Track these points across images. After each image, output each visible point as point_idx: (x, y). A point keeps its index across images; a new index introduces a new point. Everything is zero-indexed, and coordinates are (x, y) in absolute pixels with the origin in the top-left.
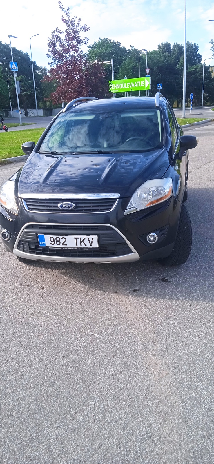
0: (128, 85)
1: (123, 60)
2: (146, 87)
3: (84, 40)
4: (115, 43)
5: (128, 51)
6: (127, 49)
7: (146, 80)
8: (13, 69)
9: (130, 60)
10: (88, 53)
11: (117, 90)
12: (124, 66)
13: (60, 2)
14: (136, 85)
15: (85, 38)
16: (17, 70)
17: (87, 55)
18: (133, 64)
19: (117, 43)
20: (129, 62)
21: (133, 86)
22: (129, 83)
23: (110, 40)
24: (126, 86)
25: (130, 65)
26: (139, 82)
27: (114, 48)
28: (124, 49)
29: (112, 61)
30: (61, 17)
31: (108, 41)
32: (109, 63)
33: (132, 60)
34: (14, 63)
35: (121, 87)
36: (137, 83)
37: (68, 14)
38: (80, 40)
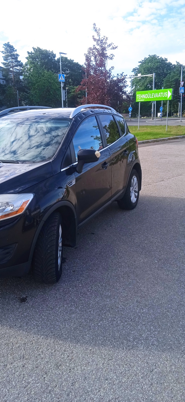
0: (152, 96)
1: (168, 73)
2: (168, 98)
3: (110, 56)
4: (163, 59)
5: (174, 66)
6: (173, 64)
7: (169, 91)
8: (61, 80)
9: (174, 74)
10: (138, 67)
11: (143, 99)
12: (168, 79)
13: (95, 24)
14: (160, 96)
15: (111, 54)
16: (64, 81)
17: (138, 69)
18: (175, 78)
19: (164, 59)
20: (173, 76)
21: (157, 96)
22: (153, 94)
23: (159, 57)
24: (151, 96)
25: (173, 78)
26: (162, 93)
27: (161, 64)
28: (170, 64)
29: (154, 74)
30: (93, 36)
31: (156, 57)
32: (151, 76)
33: (176, 74)
34: (62, 75)
35: (146, 97)
36: (161, 94)
37: (99, 34)
38: (107, 56)
